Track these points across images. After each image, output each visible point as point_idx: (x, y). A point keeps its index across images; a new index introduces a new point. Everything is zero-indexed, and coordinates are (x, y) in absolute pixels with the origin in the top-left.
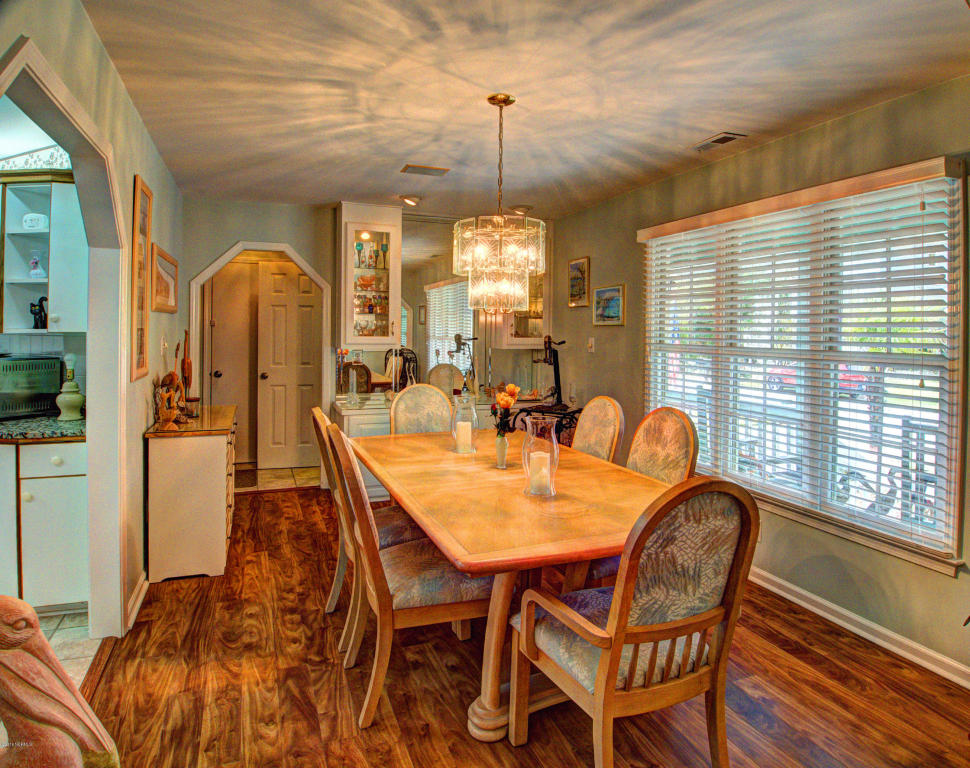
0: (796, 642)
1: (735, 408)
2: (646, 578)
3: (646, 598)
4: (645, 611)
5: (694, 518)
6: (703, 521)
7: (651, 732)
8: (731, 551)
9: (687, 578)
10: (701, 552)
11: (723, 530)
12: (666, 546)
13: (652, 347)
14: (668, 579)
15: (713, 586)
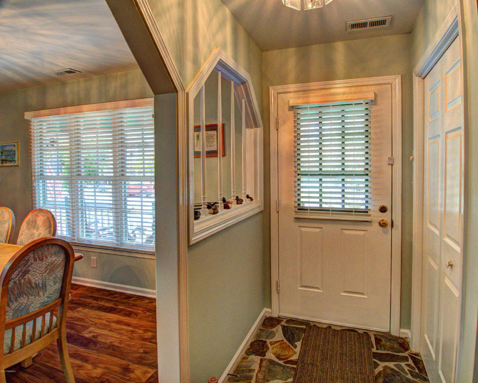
0: (111, 307)
1: (82, 205)
2: (14, 294)
3: (16, 304)
4: (16, 311)
5: (39, 258)
6: (45, 260)
7: (35, 373)
8: (62, 271)
9: (39, 288)
10: (45, 274)
11: (56, 262)
12: (24, 276)
13: (36, 178)
14: (28, 292)
15: (54, 289)
